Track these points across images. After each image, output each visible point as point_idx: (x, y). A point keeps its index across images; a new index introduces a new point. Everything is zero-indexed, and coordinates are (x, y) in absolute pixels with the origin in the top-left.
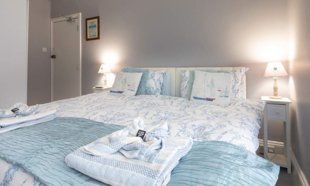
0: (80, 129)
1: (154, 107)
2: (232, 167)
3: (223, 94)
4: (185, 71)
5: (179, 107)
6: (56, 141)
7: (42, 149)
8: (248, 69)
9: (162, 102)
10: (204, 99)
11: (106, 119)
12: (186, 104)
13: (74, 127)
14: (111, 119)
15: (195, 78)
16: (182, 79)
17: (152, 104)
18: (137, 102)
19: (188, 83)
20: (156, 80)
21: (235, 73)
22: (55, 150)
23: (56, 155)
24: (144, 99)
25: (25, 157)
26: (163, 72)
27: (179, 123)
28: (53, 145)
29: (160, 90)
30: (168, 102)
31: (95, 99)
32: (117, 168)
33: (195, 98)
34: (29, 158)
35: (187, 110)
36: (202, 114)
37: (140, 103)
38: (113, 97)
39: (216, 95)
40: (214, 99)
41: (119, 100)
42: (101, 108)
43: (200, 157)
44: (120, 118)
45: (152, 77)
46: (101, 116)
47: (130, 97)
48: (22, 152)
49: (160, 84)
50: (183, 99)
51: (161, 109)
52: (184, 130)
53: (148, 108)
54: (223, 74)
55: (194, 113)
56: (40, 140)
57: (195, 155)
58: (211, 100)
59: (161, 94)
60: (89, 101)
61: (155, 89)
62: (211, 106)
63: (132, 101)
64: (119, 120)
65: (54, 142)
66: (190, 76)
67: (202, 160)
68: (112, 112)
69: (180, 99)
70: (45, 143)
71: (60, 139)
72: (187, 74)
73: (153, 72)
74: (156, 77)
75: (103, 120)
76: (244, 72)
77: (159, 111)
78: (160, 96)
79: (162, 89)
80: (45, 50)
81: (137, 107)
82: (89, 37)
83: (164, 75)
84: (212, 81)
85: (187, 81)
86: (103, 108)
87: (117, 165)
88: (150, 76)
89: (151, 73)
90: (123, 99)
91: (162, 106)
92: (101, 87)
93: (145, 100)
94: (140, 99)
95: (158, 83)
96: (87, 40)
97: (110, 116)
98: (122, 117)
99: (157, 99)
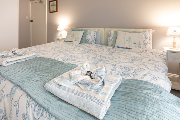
0: (50, 66)
1: (92, 52)
2: (153, 101)
3: (137, 46)
4: (111, 31)
5: (108, 53)
6: (37, 73)
7: (30, 77)
8: (154, 31)
9: (97, 49)
10: (124, 48)
11: (64, 59)
12: (112, 51)
13: (47, 64)
14: (68, 59)
15: (118, 35)
16: (108, 35)
17: (91, 50)
18: (82, 49)
19: (112, 38)
20: (92, 35)
21: (145, 33)
22: (37, 79)
23: (39, 82)
24: (85, 46)
25: (21, 82)
26: (97, 31)
27: (110, 64)
28: (36, 75)
29: (95, 41)
30: (101, 49)
31: (56, 45)
32: (76, 95)
33: (118, 47)
34: (24, 82)
35: (114, 55)
36: (124, 59)
37: (83, 49)
38: (66, 44)
39: (132, 46)
40: (131, 48)
41: (70, 47)
42: (60, 52)
43: (129, 91)
44: (73, 59)
45: (90, 34)
46: (61, 57)
47: (76, 45)
48: (19, 78)
49: (95, 37)
50: (110, 47)
51: (97, 54)
52: (114, 70)
53: (88, 53)
54: (137, 33)
55: (119, 57)
56: (28, 71)
57: (125, 89)
58: (129, 49)
59: (95, 43)
60: (53, 46)
61: (91, 40)
62: (129, 52)
63: (78, 48)
64: (72, 60)
65: (36, 74)
66: (114, 34)
67: (131, 93)
68: (68, 55)
69: (108, 47)
70: (32, 74)
71: (40, 72)
72: (112, 33)
73: (90, 31)
74: (92, 34)
75: (63, 60)
76: (152, 32)
77: (96, 55)
78: (95, 45)
79: (95, 40)
80: (27, 17)
81: (82, 52)
82: (51, 11)
83: (97, 32)
84: (130, 38)
85: (112, 37)
86: (62, 52)
87: (76, 94)
88: (88, 33)
89: (89, 31)
90: (72, 46)
91: (97, 51)
92: (59, 38)
93: (86, 48)
94: (83, 46)
95: (93, 37)
96: (50, 12)
97: (66, 57)
98: (74, 59)
99: (93, 47)
